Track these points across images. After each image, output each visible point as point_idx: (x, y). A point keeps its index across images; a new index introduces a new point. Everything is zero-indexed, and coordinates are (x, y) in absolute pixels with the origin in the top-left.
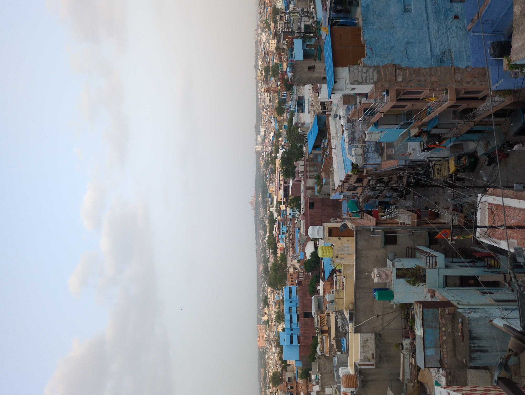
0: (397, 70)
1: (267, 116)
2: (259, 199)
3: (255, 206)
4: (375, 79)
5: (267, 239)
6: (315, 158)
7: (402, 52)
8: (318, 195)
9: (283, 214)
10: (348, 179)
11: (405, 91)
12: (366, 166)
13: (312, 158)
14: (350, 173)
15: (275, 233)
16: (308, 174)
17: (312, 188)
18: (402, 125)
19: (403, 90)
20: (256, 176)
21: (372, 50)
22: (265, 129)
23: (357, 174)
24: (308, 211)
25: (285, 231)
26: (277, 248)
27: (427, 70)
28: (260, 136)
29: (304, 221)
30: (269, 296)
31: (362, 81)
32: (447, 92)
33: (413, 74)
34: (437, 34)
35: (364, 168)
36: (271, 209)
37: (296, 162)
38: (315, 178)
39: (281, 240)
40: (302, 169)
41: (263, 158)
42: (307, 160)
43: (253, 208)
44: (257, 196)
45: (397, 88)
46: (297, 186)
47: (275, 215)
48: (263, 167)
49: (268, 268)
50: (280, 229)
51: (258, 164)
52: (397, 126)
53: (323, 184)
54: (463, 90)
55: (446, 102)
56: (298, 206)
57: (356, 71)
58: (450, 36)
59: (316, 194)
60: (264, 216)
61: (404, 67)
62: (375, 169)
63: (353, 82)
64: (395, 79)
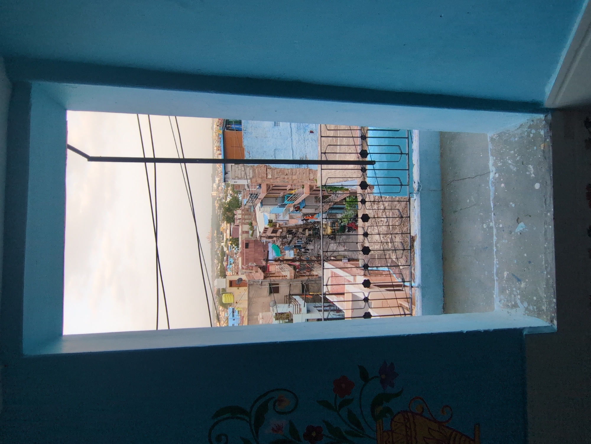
0: (268, 170)
1: (220, 169)
2: (215, 235)
3: (211, 240)
4: (251, 176)
5: (219, 267)
6: (250, 209)
7: (272, 156)
8: (251, 238)
9: (230, 249)
10: (266, 231)
11: (274, 185)
12: (278, 221)
13: (246, 209)
14: (267, 226)
15: (225, 264)
16: (243, 221)
17: (247, 232)
18: (279, 206)
19: (272, 185)
20: (212, 216)
21: (249, 154)
22: (219, 179)
23: (272, 227)
24: (244, 250)
25: (232, 262)
26: (226, 275)
27: (290, 170)
28: (215, 184)
29: (241, 258)
30: (221, 313)
31: (241, 177)
32: (303, 188)
33: (279, 173)
34: (298, 144)
35: (277, 223)
36: (222, 244)
37: (235, 210)
38: (249, 224)
39: (229, 269)
40: (240, 216)
41: (217, 202)
42: (243, 210)
43: (209, 242)
44: (213, 233)
45: (267, 183)
46: (236, 230)
47: (225, 249)
48: (218, 208)
49: (220, 291)
50: (228, 261)
51: (214, 207)
52: (277, 206)
53: (255, 230)
54: (315, 186)
55: (302, 194)
56: (237, 245)
57: (237, 169)
58: (307, 145)
59: (250, 237)
60: (218, 249)
61: (273, 167)
62: (285, 224)
63: (234, 178)
64: (266, 176)
